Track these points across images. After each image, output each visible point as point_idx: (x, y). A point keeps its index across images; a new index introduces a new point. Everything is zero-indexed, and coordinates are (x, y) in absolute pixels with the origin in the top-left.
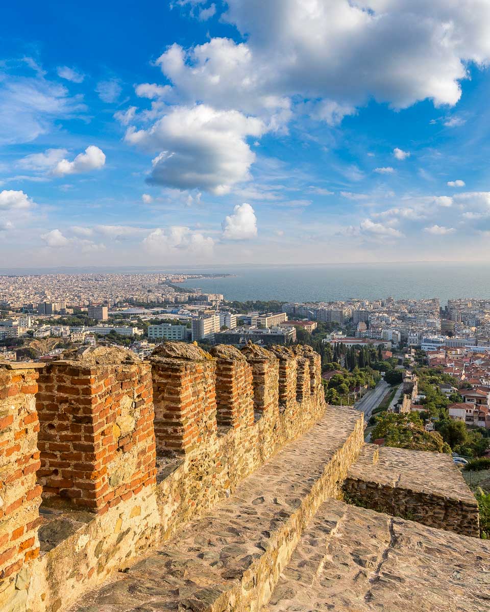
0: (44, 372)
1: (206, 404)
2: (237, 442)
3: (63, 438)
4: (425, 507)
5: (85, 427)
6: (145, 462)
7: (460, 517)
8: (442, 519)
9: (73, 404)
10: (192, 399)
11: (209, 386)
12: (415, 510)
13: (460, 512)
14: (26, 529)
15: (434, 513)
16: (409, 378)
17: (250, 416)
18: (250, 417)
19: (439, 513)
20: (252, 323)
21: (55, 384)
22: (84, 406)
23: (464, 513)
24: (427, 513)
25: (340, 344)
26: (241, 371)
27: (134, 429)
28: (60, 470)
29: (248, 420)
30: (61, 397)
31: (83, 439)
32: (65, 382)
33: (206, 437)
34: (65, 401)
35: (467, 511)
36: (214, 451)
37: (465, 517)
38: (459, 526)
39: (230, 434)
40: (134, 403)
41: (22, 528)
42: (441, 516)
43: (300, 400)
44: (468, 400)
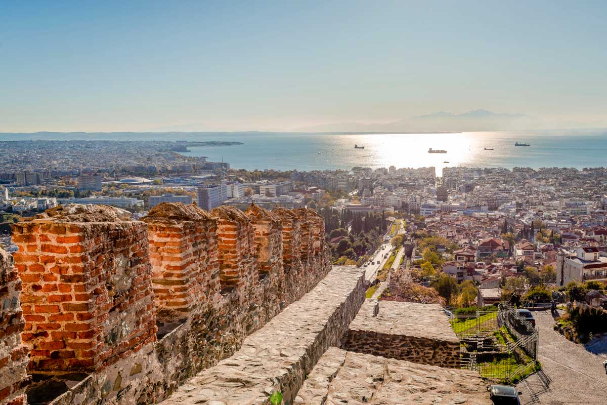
0: (25, 231)
1: (209, 264)
2: (242, 299)
3: (52, 299)
4: (417, 349)
5: (75, 286)
6: (144, 320)
7: (445, 355)
8: (431, 358)
9: (60, 263)
10: (193, 258)
11: (211, 246)
12: (409, 353)
13: (445, 351)
14: (12, 388)
15: (425, 353)
16: (410, 240)
17: (255, 275)
18: (254, 277)
19: (428, 353)
20: (261, 192)
21: (39, 243)
22: (73, 264)
23: (449, 351)
24: (418, 354)
25: (347, 210)
26: (244, 231)
27: (131, 287)
28: (49, 332)
29: (253, 279)
30: (47, 256)
31: (74, 298)
32: (50, 241)
33: (209, 296)
34: (52, 260)
35: (451, 349)
36: (218, 309)
37: (449, 354)
38: (445, 362)
39: (234, 292)
40: (130, 262)
41: (8, 388)
42: (429, 355)
43: (304, 260)
44: (459, 258)
